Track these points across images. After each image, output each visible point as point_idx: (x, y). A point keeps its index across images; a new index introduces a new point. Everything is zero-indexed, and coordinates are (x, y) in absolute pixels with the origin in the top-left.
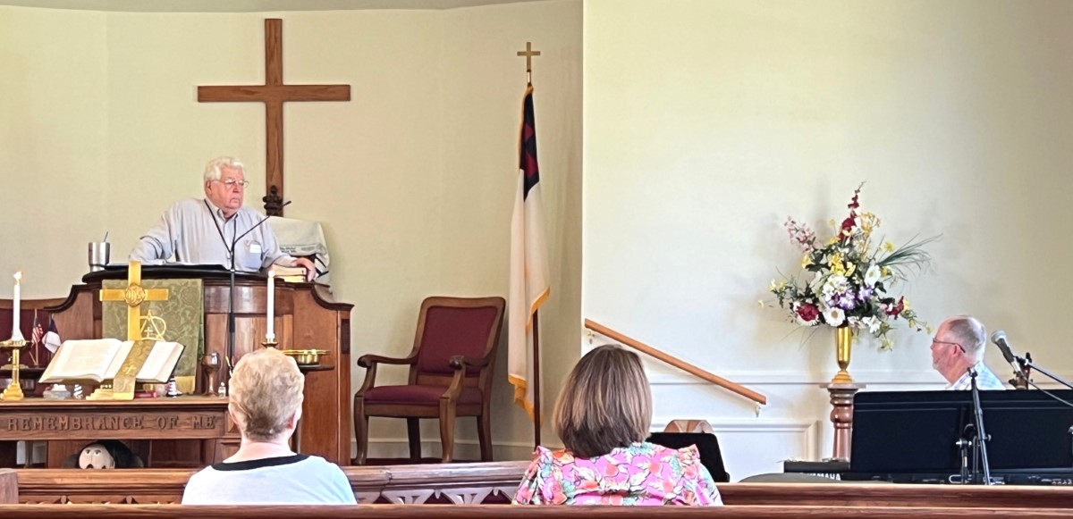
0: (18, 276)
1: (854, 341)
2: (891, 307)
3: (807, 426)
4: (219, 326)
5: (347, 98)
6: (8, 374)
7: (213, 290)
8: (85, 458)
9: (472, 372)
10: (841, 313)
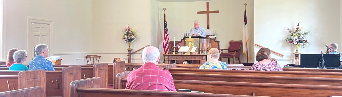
0: (175, 38)
1: (299, 47)
2: (305, 41)
3: (291, 60)
4: (201, 45)
5: (218, 12)
6: (173, 51)
7: (200, 40)
8: (184, 63)
9: (237, 51)
10: (297, 42)
